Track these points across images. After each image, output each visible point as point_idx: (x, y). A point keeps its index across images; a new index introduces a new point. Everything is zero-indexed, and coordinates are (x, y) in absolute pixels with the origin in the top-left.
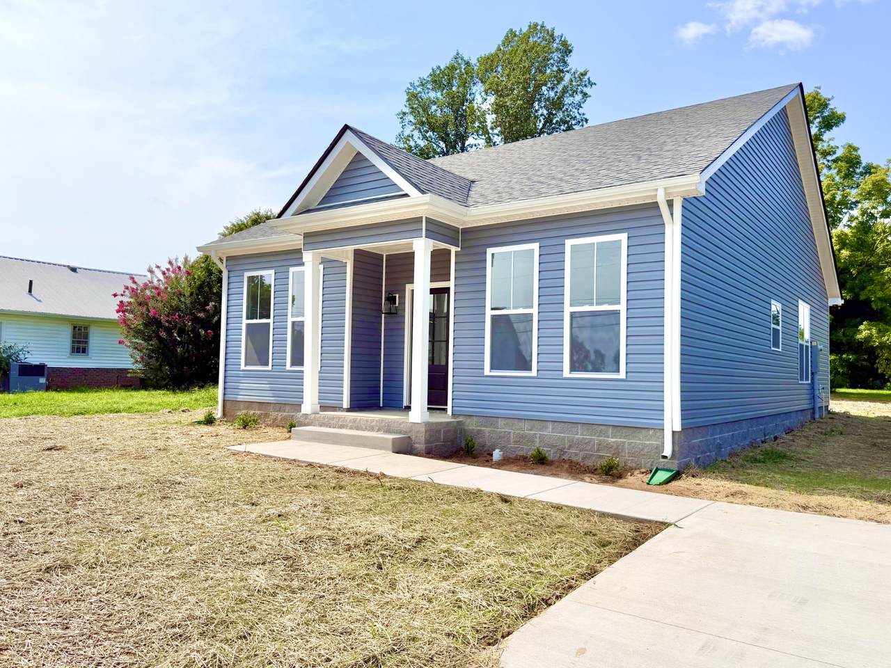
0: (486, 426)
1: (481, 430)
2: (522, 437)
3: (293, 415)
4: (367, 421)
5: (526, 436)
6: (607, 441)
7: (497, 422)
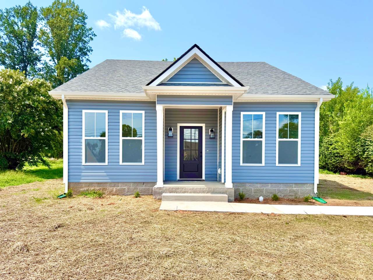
0: (241, 187)
1: (238, 189)
2: (258, 190)
3: (124, 189)
4: (201, 188)
5: (260, 190)
6: (293, 189)
7: (246, 185)
